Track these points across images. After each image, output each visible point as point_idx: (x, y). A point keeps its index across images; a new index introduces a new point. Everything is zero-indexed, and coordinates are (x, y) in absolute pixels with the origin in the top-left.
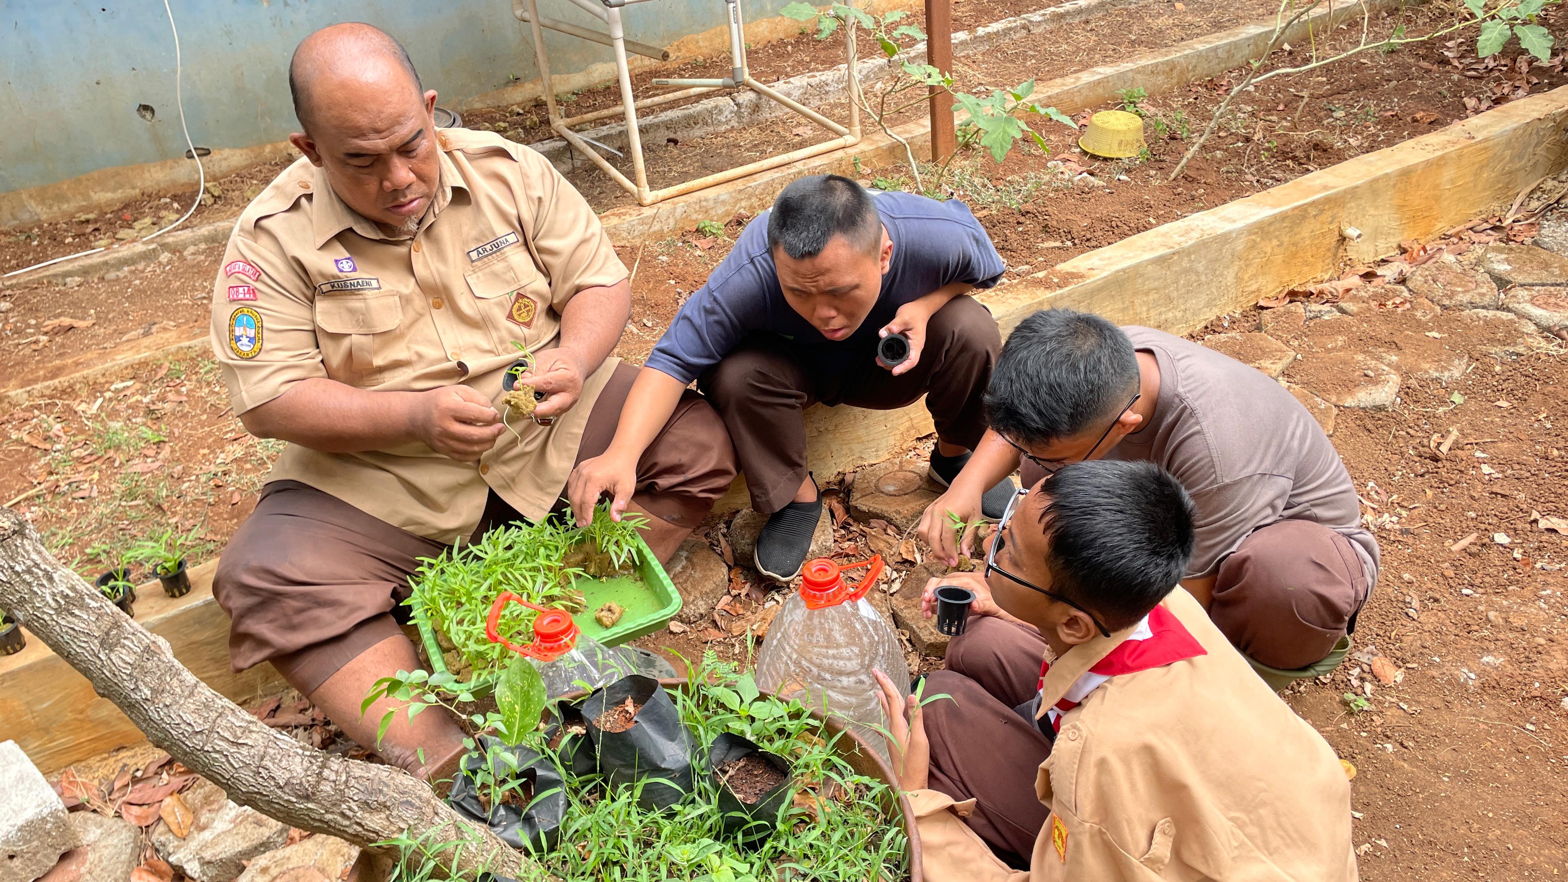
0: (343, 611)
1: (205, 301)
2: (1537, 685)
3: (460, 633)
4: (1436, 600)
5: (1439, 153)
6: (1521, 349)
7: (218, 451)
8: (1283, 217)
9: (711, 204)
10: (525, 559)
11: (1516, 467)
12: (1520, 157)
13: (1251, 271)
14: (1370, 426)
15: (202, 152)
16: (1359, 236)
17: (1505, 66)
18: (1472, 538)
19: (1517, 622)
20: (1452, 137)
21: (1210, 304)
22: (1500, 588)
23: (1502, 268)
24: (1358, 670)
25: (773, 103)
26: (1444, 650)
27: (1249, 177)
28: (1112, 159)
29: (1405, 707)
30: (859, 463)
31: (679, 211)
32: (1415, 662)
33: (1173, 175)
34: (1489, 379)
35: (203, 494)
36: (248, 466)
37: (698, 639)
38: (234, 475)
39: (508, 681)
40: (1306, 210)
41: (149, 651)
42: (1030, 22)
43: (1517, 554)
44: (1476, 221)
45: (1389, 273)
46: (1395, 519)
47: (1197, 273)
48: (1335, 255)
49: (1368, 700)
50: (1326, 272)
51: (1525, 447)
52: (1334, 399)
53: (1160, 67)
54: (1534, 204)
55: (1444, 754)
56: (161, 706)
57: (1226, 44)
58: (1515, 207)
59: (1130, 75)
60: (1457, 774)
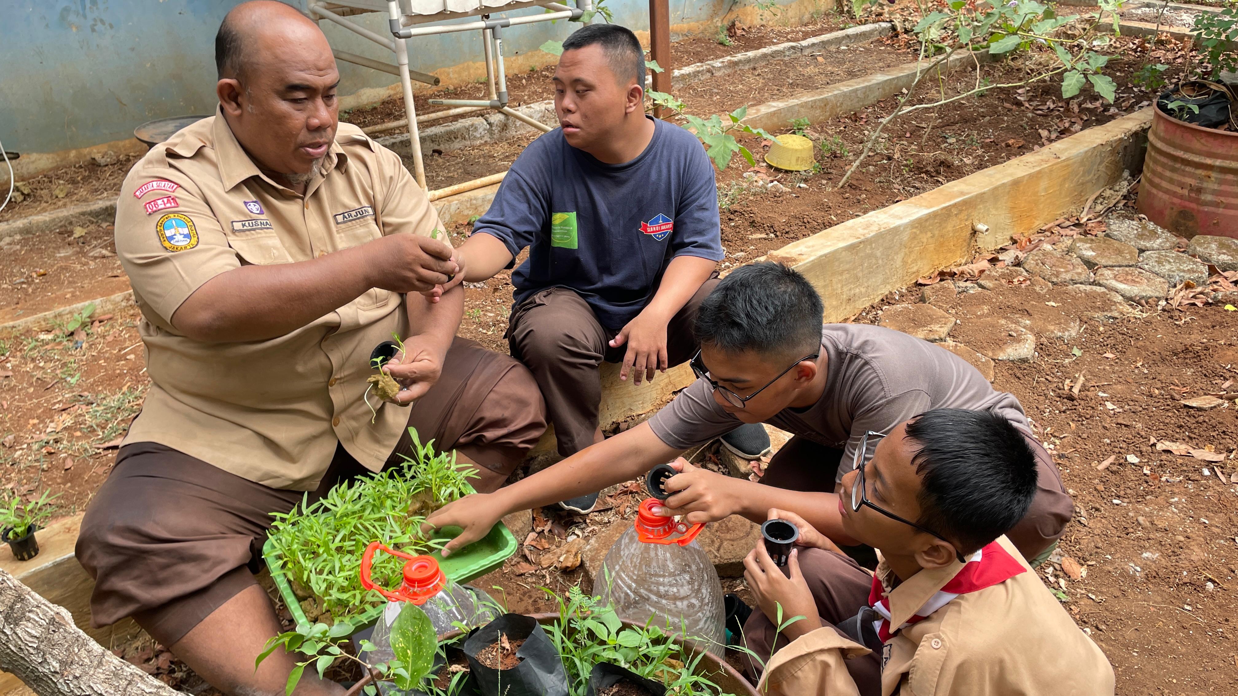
0: (206, 565)
1: (24, 286)
2: (1185, 573)
3: (320, 582)
4: (1097, 510)
5: (1038, 169)
6: (1116, 314)
7: (48, 421)
8: (935, 215)
9: (480, 202)
10: (373, 510)
11: (1131, 403)
12: (1089, 172)
13: (913, 256)
14: (1018, 375)
15: (11, 156)
16: (987, 230)
17: (1062, 107)
18: (1112, 459)
19: (1161, 525)
20: (1044, 157)
21: (885, 282)
22: (1140, 498)
23: (1089, 254)
24: (1051, 569)
25: (518, 123)
26: (1113, 549)
27: (896, 186)
28: (792, 172)
29: (1093, 597)
30: (629, 413)
31: (453, 208)
32: (1093, 560)
33: (841, 184)
34: (1096, 337)
35: (37, 461)
36: (78, 434)
37: (513, 572)
38: (65, 442)
39: (400, 628)
40: (950, 210)
41: (55, 623)
42: (713, 67)
43: (1146, 471)
44: (1061, 220)
45: (1007, 257)
46: (1052, 446)
47: (877, 258)
48: (969, 245)
49: (1064, 593)
50: (963, 257)
51: (1134, 388)
52: (990, 354)
53: (818, 103)
54: (1099, 207)
55: (1130, 634)
56: (71, 678)
57: (863, 88)
58: (1086, 210)
59: (797, 108)
60: (1143, 650)
